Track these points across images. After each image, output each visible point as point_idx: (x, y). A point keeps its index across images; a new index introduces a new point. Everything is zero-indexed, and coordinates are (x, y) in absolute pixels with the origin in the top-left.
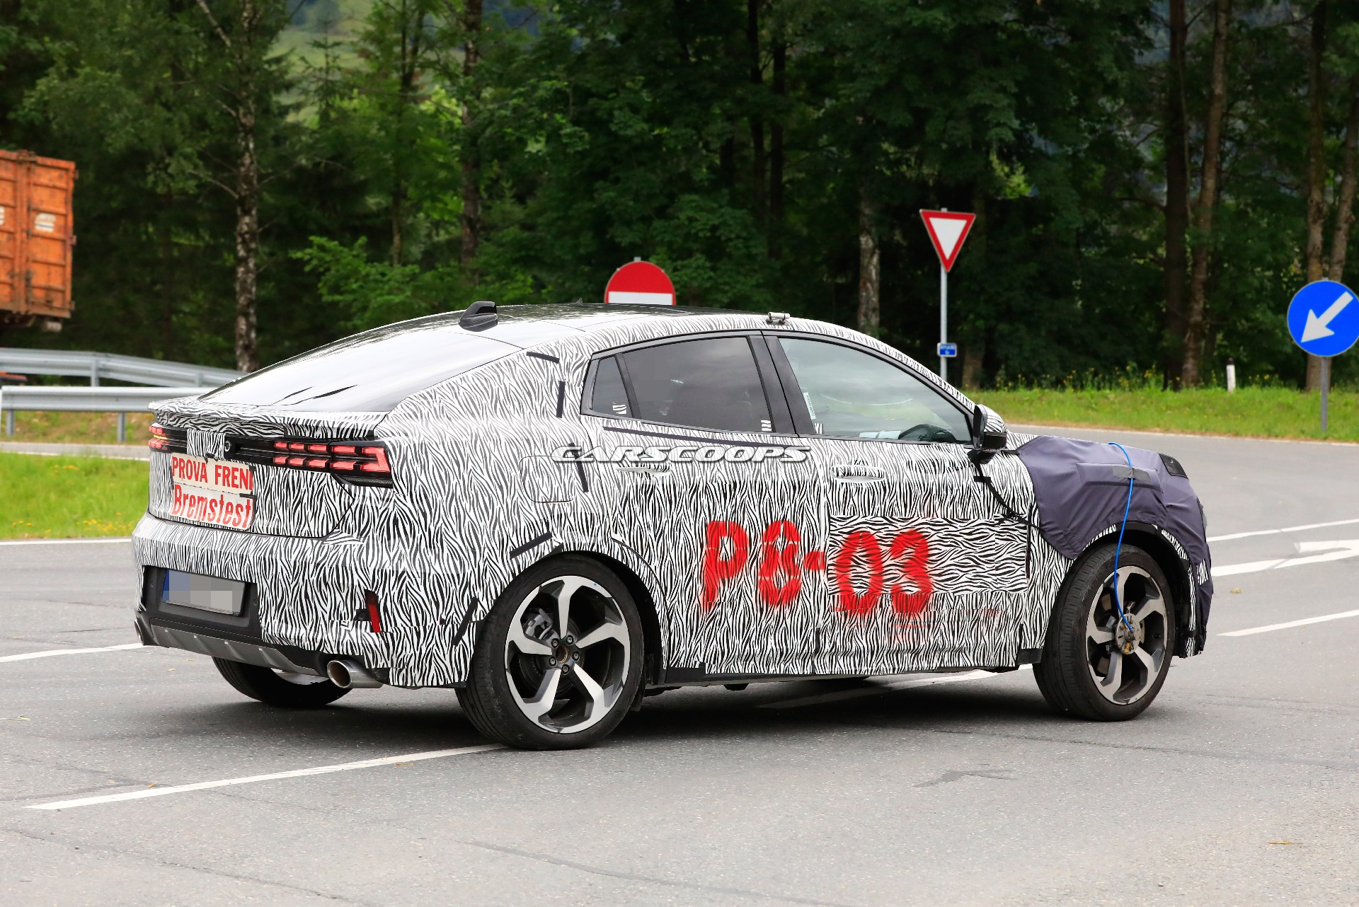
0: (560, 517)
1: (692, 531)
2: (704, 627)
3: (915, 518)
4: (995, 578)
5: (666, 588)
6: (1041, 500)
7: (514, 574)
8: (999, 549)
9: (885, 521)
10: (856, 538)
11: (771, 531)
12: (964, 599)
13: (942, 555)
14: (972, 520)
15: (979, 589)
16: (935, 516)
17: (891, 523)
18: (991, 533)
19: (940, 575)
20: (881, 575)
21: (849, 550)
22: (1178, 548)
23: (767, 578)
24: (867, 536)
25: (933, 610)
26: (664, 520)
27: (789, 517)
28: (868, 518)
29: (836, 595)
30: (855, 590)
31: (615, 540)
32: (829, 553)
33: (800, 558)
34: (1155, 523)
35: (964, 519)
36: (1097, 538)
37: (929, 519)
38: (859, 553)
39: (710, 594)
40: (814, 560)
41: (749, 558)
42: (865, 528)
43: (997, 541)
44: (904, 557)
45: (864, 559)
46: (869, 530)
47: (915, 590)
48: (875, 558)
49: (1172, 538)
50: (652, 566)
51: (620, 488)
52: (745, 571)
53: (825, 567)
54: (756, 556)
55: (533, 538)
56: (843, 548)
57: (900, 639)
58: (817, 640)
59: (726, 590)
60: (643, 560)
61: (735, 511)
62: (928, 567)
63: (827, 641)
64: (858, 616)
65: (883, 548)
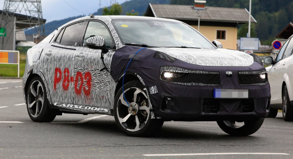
0: (34, 66)
1: (53, 71)
2: (55, 95)
3: (89, 69)
4: (103, 87)
8: (105, 78)
10: (79, 74)
11: (65, 71)
12: (97, 92)
13: (94, 79)
14: (100, 70)
15: (99, 90)
16: (93, 68)
17: (84, 70)
18: (103, 74)
19: (93, 85)
20: (82, 84)
22: (142, 81)
23: (64, 83)
24: (80, 73)
27: (68, 67)
28: (81, 68)
29: (74, 89)
30: (77, 87)
31: (40, 71)
32: (74, 77)
33: (70, 78)
34: (136, 72)
35: (98, 69)
36: (122, 76)
37: (91, 69)
38: (79, 77)
39: (55, 86)
43: (105, 76)
44: (87, 79)
46: (81, 71)
47: (88, 89)
48: (82, 79)
49: (141, 78)
50: (46, 78)
51: (44, 59)
52: (61, 81)
53: (73, 81)
54: (63, 77)
55: (30, 70)
56: (76, 76)
57: (87, 102)
58: (73, 101)
59: (57, 85)
60: (44, 76)
61: (60, 65)
62: (91, 82)
63: (75, 101)
64: (79, 95)
65: (83, 77)
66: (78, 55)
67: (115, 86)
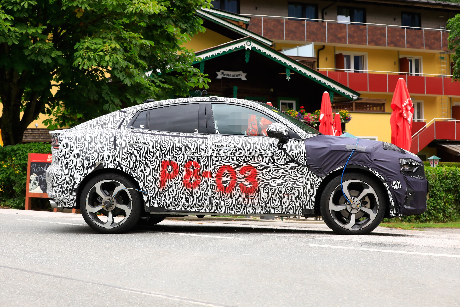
0: (103, 158)
1: (155, 163)
2: (162, 194)
3: (250, 161)
4: (288, 183)
5: (145, 181)
6: (308, 156)
7: (86, 174)
8: (290, 173)
9: (237, 162)
11: (188, 164)
12: (273, 190)
13: (264, 174)
14: (277, 163)
15: (280, 187)
16: (260, 161)
17: (239, 163)
18: (286, 167)
19: (262, 181)
20: (235, 180)
21: (221, 171)
22: (378, 175)
23: (187, 180)
24: (228, 167)
25: (259, 192)
26: (144, 160)
27: (195, 160)
28: (230, 161)
29: (215, 186)
30: (223, 185)
31: (123, 165)
32: (213, 172)
33: (200, 173)
34: (365, 166)
35: (273, 162)
36: (335, 170)
37: (256, 162)
38: (226, 172)
39: (163, 184)
40: (206, 174)
41: (179, 173)
42: (228, 164)
43: (289, 170)
44: (246, 174)
45: (228, 175)
46: (230, 165)
47: (250, 186)
48: (233, 174)
49: (375, 172)
50: (139, 174)
51: (128, 149)
52: (177, 177)
53: (211, 177)
54: (182, 172)
55: (94, 164)
56: (218, 170)
57: (246, 202)
58: (210, 201)
59: (169, 183)
60: (134, 172)
61: (173, 157)
62: (257, 178)
63: (214, 201)
64: (226, 194)
65: (236, 171)
66: (221, 145)
67: (319, 181)
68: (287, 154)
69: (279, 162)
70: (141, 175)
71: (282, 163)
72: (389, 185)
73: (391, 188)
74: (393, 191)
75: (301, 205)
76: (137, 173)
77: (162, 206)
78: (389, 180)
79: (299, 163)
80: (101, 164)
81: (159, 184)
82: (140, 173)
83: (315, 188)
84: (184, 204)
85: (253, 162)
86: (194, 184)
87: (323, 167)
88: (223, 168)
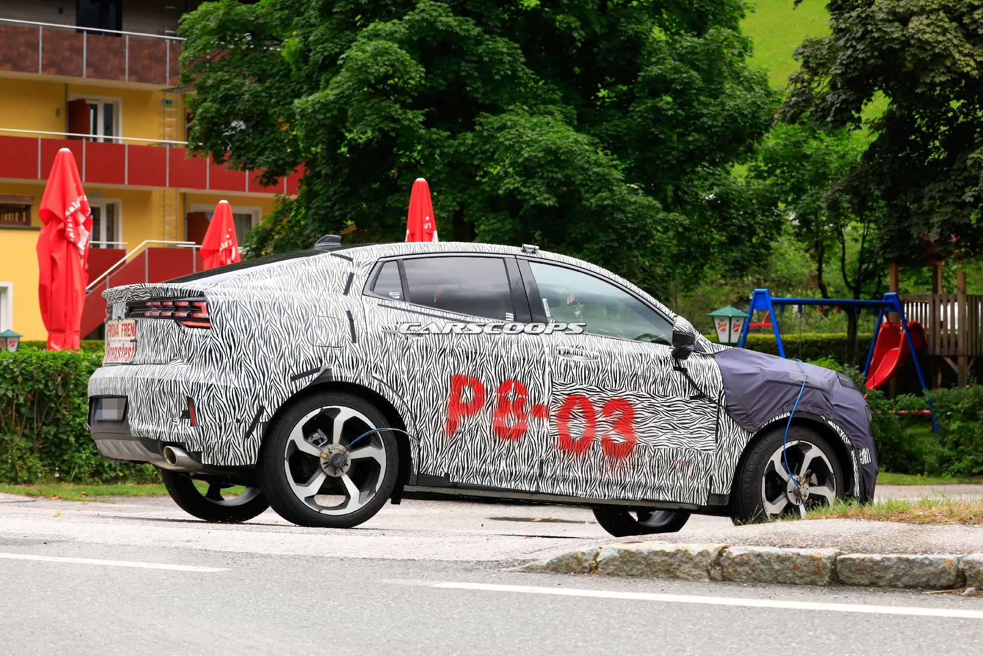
0: (331, 357)
1: (441, 378)
2: (447, 449)
3: (624, 390)
4: (690, 440)
5: (416, 417)
6: (728, 389)
7: (292, 392)
8: (694, 420)
9: (598, 390)
10: (575, 399)
11: (505, 386)
12: (663, 451)
13: (647, 418)
14: (671, 397)
15: (675, 446)
16: (640, 390)
17: (603, 392)
18: (687, 408)
19: (642, 433)
20: (594, 427)
21: (568, 407)
22: (842, 434)
23: (500, 419)
24: (582, 398)
25: (636, 456)
26: (416, 369)
27: (519, 378)
28: (585, 386)
29: (556, 437)
30: (571, 435)
31: (375, 378)
32: (551, 407)
33: (528, 408)
34: (823, 415)
35: (664, 396)
36: (774, 420)
37: (634, 392)
38: (576, 409)
39: (452, 425)
40: (539, 411)
41: (485, 403)
42: (581, 392)
43: (692, 414)
44: (613, 417)
45: (581, 414)
46: (584, 394)
47: (621, 441)
48: (590, 416)
49: (838, 428)
50: (405, 399)
51: (382, 343)
52: (482, 412)
53: (548, 416)
54: (492, 403)
55: (309, 369)
56: (563, 404)
57: (608, 476)
58: (541, 467)
59: (466, 422)
60: (397, 394)
61: (475, 369)
62: (633, 426)
63: (549, 469)
64: (575, 454)
65: (596, 409)
66: (572, 352)
67: (745, 440)
68: (691, 381)
69: (674, 396)
70: (410, 403)
71: (680, 398)
72: (857, 454)
73: (858, 460)
74: (862, 468)
75: (708, 487)
76: (401, 398)
77: (443, 473)
78: (857, 445)
79: (711, 401)
80: (328, 371)
81: (445, 427)
82: (409, 398)
83: (736, 453)
84: (489, 473)
85: (627, 393)
86: (515, 430)
87: (753, 412)
88: (572, 399)
